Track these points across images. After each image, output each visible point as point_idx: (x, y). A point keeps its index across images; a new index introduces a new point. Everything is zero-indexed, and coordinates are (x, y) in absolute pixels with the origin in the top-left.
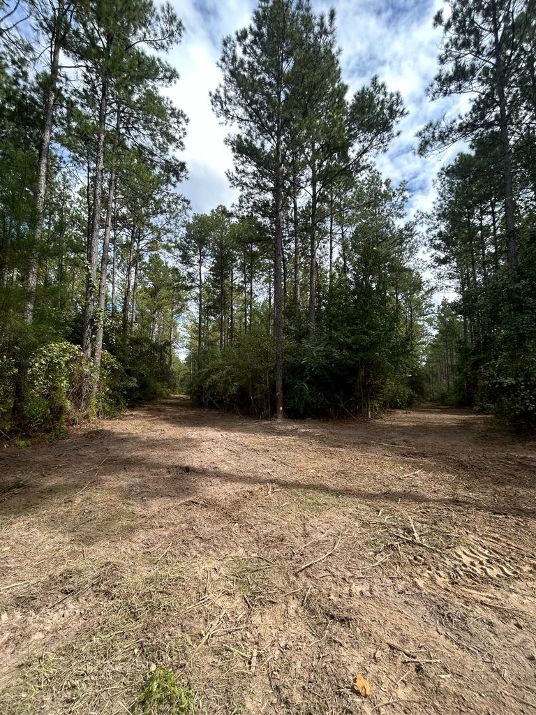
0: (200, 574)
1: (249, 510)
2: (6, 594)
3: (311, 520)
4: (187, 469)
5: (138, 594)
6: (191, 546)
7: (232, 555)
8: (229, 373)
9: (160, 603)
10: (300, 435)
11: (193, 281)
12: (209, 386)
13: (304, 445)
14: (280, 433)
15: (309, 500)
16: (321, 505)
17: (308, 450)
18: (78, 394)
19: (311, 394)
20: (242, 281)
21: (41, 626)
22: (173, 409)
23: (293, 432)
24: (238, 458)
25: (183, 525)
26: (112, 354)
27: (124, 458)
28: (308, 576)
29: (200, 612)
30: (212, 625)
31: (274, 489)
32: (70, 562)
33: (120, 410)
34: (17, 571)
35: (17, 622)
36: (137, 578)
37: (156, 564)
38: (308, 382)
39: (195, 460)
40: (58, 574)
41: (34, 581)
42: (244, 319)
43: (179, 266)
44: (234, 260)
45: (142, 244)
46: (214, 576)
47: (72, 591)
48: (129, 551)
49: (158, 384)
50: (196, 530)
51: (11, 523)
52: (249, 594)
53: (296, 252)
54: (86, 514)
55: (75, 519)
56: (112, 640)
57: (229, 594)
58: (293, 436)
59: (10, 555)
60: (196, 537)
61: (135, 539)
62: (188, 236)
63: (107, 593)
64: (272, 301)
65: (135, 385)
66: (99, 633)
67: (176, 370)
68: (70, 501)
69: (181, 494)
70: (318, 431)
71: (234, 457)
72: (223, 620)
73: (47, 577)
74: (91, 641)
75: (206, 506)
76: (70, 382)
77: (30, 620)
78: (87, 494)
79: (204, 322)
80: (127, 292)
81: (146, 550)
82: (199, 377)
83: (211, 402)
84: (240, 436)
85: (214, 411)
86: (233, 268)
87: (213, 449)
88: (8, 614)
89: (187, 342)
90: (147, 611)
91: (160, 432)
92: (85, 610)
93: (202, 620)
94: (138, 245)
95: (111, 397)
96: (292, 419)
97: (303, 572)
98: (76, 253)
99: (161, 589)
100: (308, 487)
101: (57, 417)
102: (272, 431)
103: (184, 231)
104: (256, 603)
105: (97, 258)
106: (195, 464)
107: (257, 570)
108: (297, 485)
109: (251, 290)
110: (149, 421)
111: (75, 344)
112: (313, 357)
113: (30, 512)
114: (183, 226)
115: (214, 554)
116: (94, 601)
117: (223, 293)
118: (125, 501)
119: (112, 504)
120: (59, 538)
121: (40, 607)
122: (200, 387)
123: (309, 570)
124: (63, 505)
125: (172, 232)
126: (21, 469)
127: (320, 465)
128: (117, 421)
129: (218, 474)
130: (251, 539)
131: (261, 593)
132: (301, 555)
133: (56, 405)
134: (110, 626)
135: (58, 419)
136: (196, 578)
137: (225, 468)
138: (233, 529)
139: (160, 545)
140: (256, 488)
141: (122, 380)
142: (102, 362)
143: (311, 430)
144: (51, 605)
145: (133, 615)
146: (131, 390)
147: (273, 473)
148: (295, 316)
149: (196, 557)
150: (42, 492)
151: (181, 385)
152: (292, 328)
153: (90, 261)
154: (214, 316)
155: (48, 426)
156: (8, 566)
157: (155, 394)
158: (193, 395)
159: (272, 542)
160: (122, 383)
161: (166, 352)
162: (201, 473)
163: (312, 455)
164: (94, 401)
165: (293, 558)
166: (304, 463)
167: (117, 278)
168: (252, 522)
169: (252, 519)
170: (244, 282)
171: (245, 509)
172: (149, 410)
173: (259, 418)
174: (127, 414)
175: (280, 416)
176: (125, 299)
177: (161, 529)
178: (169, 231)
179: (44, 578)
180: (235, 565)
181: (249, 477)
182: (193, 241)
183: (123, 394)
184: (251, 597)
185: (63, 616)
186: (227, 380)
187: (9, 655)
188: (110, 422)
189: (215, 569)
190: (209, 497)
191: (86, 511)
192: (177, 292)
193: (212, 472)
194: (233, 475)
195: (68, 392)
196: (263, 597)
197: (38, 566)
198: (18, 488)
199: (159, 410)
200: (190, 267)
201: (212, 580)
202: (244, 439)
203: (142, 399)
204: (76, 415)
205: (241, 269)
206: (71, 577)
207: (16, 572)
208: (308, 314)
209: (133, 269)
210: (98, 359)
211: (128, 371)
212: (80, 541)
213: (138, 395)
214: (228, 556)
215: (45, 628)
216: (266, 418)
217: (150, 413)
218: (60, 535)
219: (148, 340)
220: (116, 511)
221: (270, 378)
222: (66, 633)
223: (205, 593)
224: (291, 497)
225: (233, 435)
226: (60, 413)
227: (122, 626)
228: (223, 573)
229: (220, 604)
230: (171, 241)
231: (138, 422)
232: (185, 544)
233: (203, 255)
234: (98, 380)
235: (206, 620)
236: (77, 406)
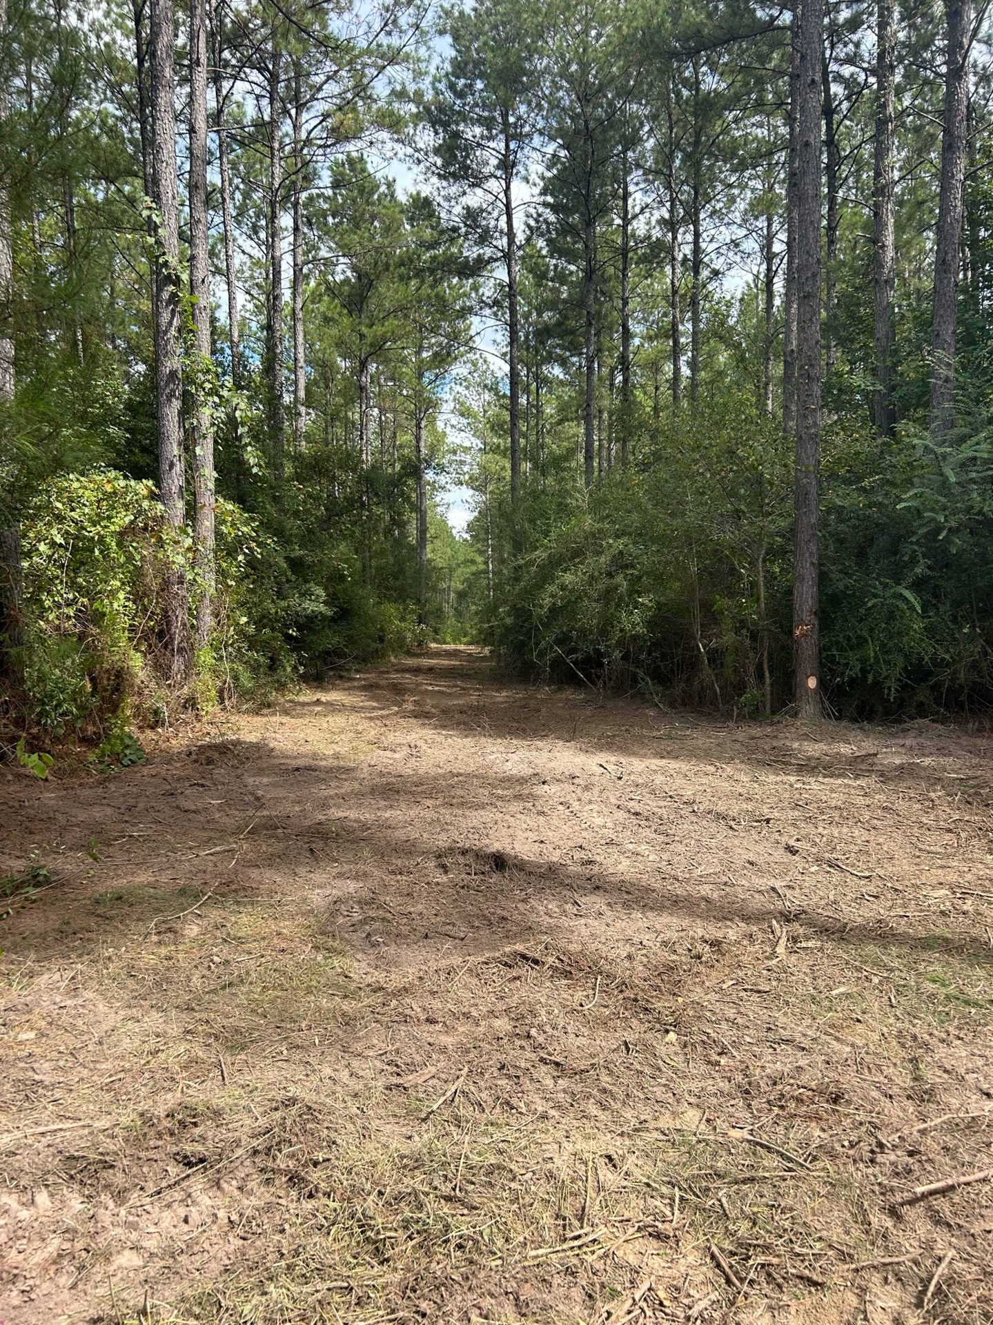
0: (562, 1165)
1: (712, 996)
2: (40, 1146)
3: (941, 1052)
4: (499, 862)
5: (381, 1193)
6: (527, 1084)
7: (662, 1124)
8: (621, 563)
9: (447, 1228)
10: (884, 777)
11: (484, 239)
12: (553, 609)
13: (901, 806)
14: (809, 767)
15: (930, 987)
16: (976, 1004)
17: (921, 825)
18: (161, 635)
19: (930, 630)
20: (662, 221)
21: (134, 1236)
22: (441, 686)
23: (858, 766)
24: (662, 838)
25: (497, 1023)
26: (245, 510)
27: (307, 823)
28: (938, 1221)
29: (570, 1272)
30: (609, 1314)
31: (795, 940)
32: (188, 1087)
33: (281, 687)
34: (58, 1094)
35: (73, 1217)
36: (372, 1150)
37: (424, 1120)
38: (918, 585)
39: (521, 835)
40: (161, 1111)
41: (104, 1123)
42: (668, 368)
43: (430, 188)
44: (632, 141)
45: (309, 119)
46: (608, 1177)
47: (202, 1161)
48: (344, 1075)
49: (391, 609)
50: (541, 1039)
51: (31, 974)
52: (727, 1245)
53: (881, 69)
54: (217, 967)
55: (189, 979)
56: (319, 1302)
57: (658, 1236)
58: (857, 777)
59: (37, 1051)
60: (542, 1060)
61: (358, 1047)
62: (459, 68)
63: (294, 1179)
64: (779, 285)
65: (322, 608)
66: (283, 1279)
67: (440, 563)
68: (170, 930)
69: (485, 933)
70: (954, 766)
71: (648, 833)
72: (644, 1305)
73: (134, 1116)
74: (266, 1293)
75: (567, 975)
76: (137, 597)
77: (105, 1217)
78: (215, 915)
79: (527, 390)
80: (272, 303)
81: (395, 1080)
82: (517, 580)
83: (557, 664)
84: (664, 772)
85: (569, 694)
86: (628, 172)
87: (576, 806)
88: (51, 1195)
89: (471, 465)
90: (411, 1243)
91: (405, 751)
92: (241, 1215)
93: (577, 1293)
94: (296, 127)
95: (253, 643)
96: (854, 720)
97: (920, 1208)
98: (110, 181)
99: (446, 1189)
100: (927, 944)
101: (110, 701)
102: (779, 760)
103: (444, 47)
104: (752, 1275)
105: (174, 188)
106: (523, 847)
107: (752, 1180)
108: (882, 935)
109: (697, 250)
110: (371, 719)
111: (138, 478)
112: (944, 487)
113: (73, 949)
114: (441, 33)
115: (603, 1116)
116: (260, 1196)
117: (590, 273)
118: (321, 939)
119: (284, 945)
120: (154, 1020)
121: (126, 1190)
122: (521, 614)
123: (941, 1204)
124: (155, 938)
125: (407, 58)
126: (37, 838)
127: (969, 876)
128: (277, 719)
129: (597, 885)
130: (724, 1085)
131: (767, 1248)
132: (911, 1154)
133: (106, 666)
134: (313, 1265)
135: (115, 708)
136: (550, 1176)
137: (620, 866)
138: (661, 1050)
139: (433, 1070)
140: (732, 932)
141: (281, 595)
142: (219, 535)
143: (927, 761)
144: (151, 1187)
145: (371, 1247)
146: (308, 624)
147: (788, 893)
148: (871, 332)
149: (544, 1117)
150: (97, 902)
151: (459, 614)
152: (859, 379)
153: (157, 198)
154: (563, 363)
155: (91, 729)
156: (37, 1077)
157: (381, 640)
158: (501, 643)
159: (799, 1100)
160: (283, 604)
161: (408, 499)
162: (542, 876)
163: (936, 842)
164: (206, 657)
165: (879, 1158)
166: (904, 865)
167: (238, 260)
168: (726, 1034)
169: (724, 1026)
170: (670, 225)
171: (697, 994)
172: (369, 688)
173: (729, 715)
174: (302, 699)
175: (809, 709)
176: (269, 328)
177: (431, 1028)
178: (393, 56)
179: (127, 1118)
180: (672, 1154)
181: (707, 900)
182: (479, 85)
183: (288, 638)
184: (733, 1254)
185: (186, 1221)
186: (611, 590)
187: (66, 1291)
188: (258, 721)
189: (609, 1158)
190: (574, 947)
191: (216, 959)
192: (432, 287)
193: (578, 876)
194: (649, 890)
195: (132, 629)
196: (775, 1261)
197: (108, 1088)
198: (37, 885)
199: (398, 690)
200: (473, 185)
201: (600, 1188)
202: (680, 781)
203: (344, 656)
204: (161, 698)
205: (658, 173)
206: (195, 1124)
207: (57, 1096)
208: (925, 324)
209: (286, 220)
210: (207, 524)
211: (296, 565)
212: (210, 1035)
213: (330, 640)
214: (652, 1125)
215: (144, 1244)
216: (755, 715)
217: (372, 698)
218: (155, 1015)
219: (350, 461)
220: (298, 965)
221: (771, 578)
222: (197, 1265)
223: (581, 1220)
224: (859, 970)
225: (639, 766)
226: (117, 689)
227: (345, 1272)
228: (637, 1173)
229: (633, 1260)
230: (401, 95)
231: (337, 721)
232: (509, 1077)
233: (514, 135)
234: (212, 591)
235: (590, 1296)
236: (161, 670)
